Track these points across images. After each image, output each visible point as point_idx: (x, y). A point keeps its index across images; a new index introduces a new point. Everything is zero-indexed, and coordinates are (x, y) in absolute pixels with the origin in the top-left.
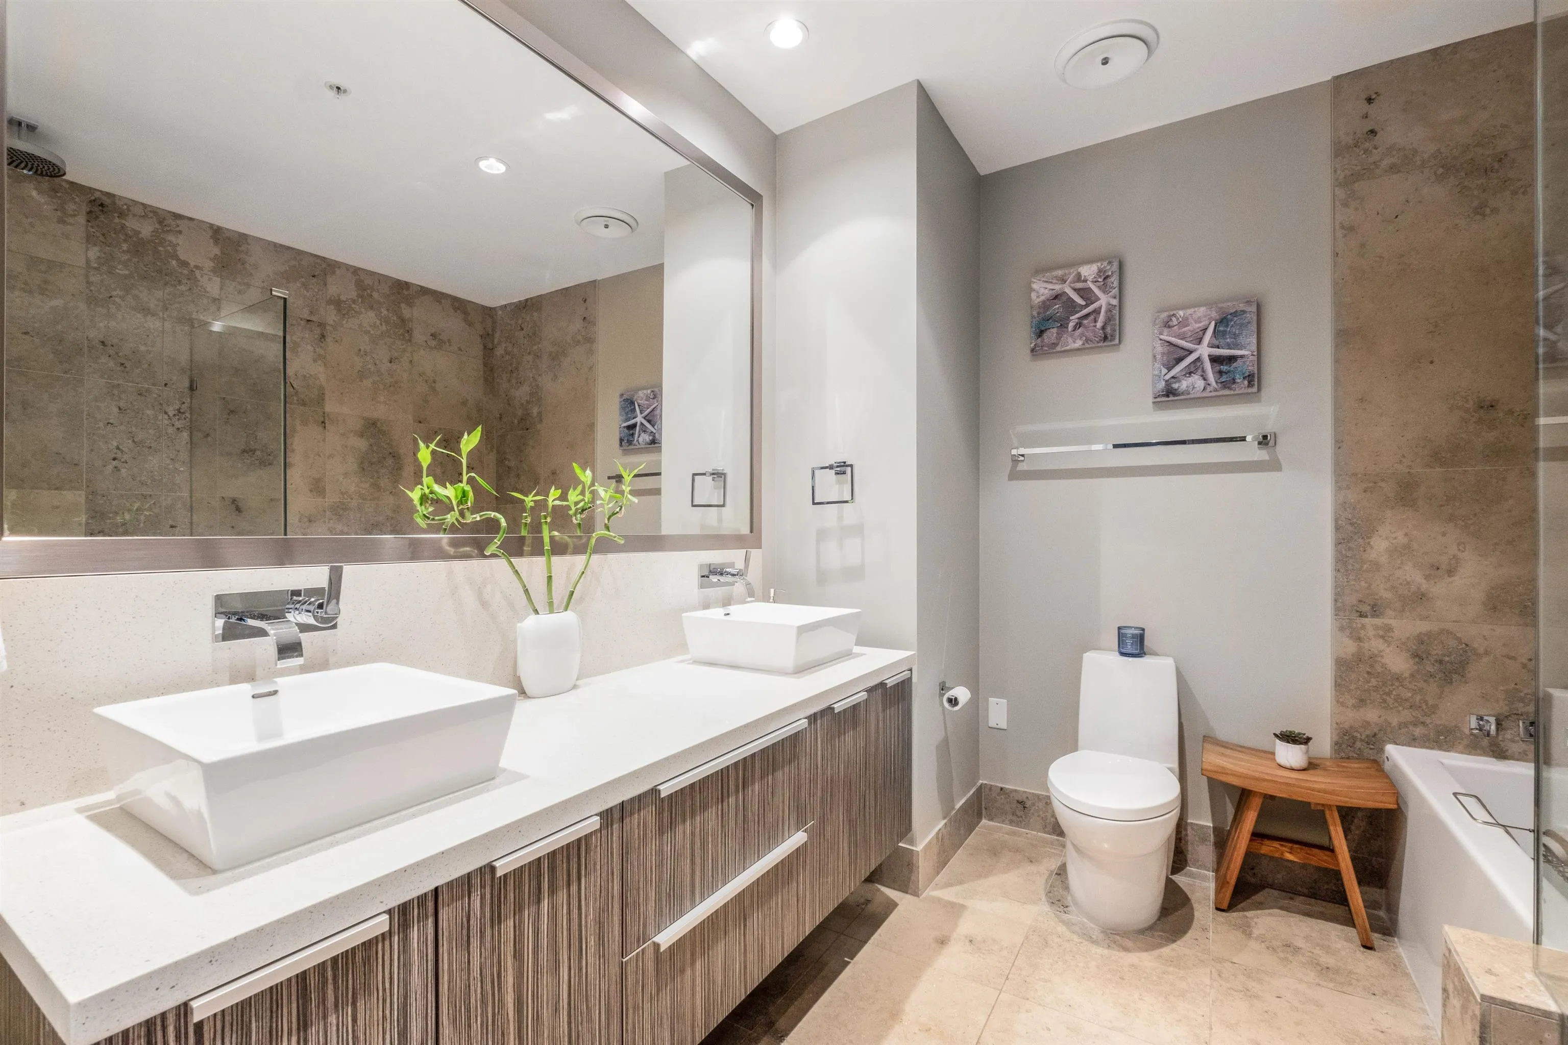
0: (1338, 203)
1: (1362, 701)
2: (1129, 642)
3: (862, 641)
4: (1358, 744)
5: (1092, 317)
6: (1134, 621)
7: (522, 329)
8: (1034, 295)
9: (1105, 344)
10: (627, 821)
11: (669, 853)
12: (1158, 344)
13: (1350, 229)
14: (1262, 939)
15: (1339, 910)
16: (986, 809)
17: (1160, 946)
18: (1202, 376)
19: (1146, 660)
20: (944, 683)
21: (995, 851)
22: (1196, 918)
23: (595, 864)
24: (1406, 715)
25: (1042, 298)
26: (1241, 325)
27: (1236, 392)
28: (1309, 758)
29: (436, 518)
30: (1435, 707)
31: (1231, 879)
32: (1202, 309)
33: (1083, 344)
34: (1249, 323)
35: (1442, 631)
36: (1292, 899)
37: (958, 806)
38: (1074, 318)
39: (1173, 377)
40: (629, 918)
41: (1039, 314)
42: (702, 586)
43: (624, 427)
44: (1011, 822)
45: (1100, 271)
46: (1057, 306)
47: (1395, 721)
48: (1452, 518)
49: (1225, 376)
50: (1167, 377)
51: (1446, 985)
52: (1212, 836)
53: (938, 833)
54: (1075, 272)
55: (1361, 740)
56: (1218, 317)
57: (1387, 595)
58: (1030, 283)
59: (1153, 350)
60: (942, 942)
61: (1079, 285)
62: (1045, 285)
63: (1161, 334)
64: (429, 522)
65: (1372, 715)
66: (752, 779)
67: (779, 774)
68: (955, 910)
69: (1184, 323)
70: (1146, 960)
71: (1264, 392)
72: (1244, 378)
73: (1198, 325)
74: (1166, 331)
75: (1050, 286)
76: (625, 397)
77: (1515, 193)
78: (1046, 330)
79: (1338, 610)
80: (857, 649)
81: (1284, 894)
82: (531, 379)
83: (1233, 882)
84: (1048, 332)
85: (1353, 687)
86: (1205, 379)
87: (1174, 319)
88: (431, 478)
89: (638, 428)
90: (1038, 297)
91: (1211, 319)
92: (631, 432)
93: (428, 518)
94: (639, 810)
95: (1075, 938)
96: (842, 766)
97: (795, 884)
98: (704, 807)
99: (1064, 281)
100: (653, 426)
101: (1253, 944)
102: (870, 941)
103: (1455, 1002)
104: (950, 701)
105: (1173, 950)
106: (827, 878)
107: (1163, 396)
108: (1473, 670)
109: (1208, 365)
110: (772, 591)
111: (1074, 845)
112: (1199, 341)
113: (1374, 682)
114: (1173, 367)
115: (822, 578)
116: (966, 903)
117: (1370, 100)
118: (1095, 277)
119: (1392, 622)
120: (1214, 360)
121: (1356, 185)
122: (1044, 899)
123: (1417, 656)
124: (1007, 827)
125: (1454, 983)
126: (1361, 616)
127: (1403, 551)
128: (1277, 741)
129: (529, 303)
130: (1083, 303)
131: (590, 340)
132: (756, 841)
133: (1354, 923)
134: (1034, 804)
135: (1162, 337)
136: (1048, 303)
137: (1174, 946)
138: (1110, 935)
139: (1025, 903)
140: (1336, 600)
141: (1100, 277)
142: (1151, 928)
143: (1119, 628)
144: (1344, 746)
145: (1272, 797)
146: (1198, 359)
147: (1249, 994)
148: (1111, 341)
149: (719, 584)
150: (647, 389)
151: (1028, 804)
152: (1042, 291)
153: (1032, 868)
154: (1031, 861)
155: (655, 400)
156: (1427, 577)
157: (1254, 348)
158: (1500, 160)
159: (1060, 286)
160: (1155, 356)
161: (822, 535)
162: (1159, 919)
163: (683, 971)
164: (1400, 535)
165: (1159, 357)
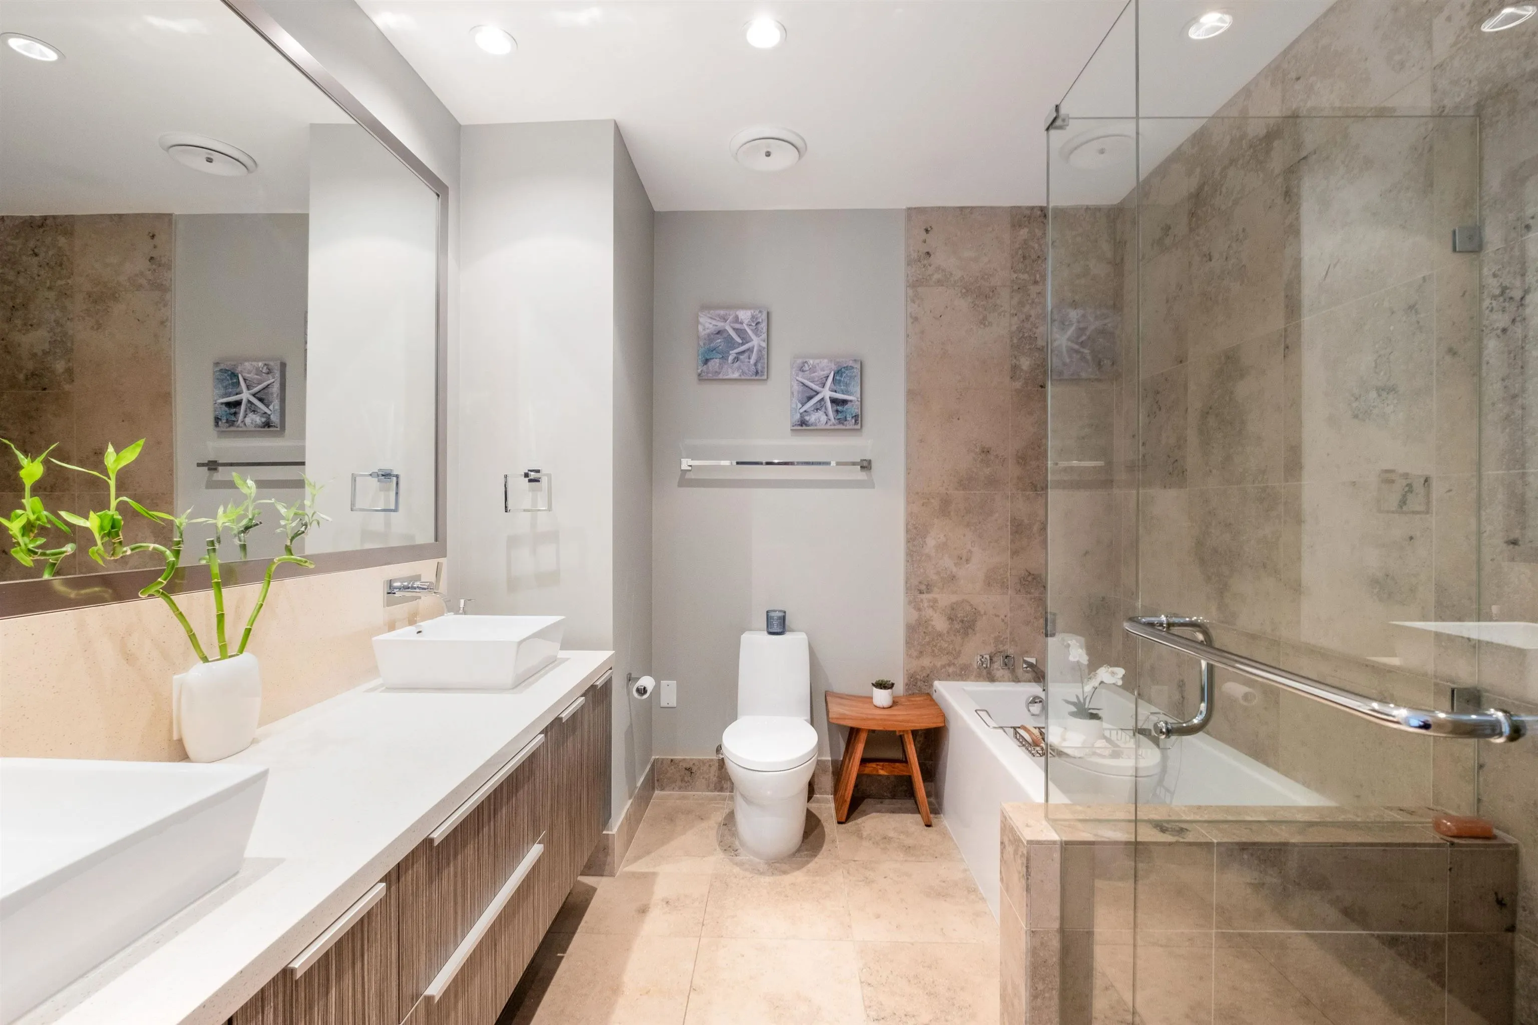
0: (908, 299)
1: (921, 652)
2: (775, 623)
3: (567, 645)
4: (919, 683)
5: (746, 354)
6: (778, 605)
7: (36, 255)
8: (700, 328)
9: (757, 378)
10: (402, 879)
11: (437, 901)
12: (795, 384)
13: (916, 319)
14: (869, 838)
15: (909, 803)
16: (658, 780)
17: (808, 862)
18: (825, 413)
19: (787, 637)
20: (630, 674)
21: (671, 818)
22: (826, 833)
23: (376, 934)
24: (944, 660)
25: (708, 331)
26: (851, 377)
27: (847, 428)
28: (893, 697)
29: (48, 552)
30: (960, 652)
31: (847, 798)
32: (826, 361)
33: (740, 376)
34: (855, 376)
35: (963, 601)
36: (882, 803)
37: (639, 784)
38: (733, 353)
39: (805, 411)
40: (404, 979)
41: (704, 344)
42: (389, 604)
43: (222, 404)
44: (680, 788)
45: (753, 317)
46: (719, 340)
47: (939, 664)
48: (968, 525)
49: (840, 415)
50: (802, 411)
51: (1003, 840)
52: (831, 768)
53: (627, 813)
54: (734, 315)
55: (921, 680)
56: (836, 369)
57: (935, 577)
58: (697, 316)
59: (791, 388)
60: (643, 910)
61: (737, 326)
62: (710, 321)
63: (797, 375)
64: (36, 557)
65: (926, 662)
66: (501, 806)
67: (521, 792)
68: (648, 879)
69: (813, 369)
70: (799, 877)
71: (864, 429)
72: (852, 417)
73: (822, 373)
74: (801, 374)
75: (714, 322)
76: (222, 366)
77: (1000, 314)
78: (711, 359)
79: (908, 589)
80: (562, 654)
81: (877, 800)
82: (54, 324)
83: (849, 800)
84: (712, 361)
85: (916, 643)
86: (827, 415)
87: (806, 365)
88: (36, 499)
89: (243, 407)
90: (704, 330)
91: (831, 370)
92: (233, 410)
93: (36, 553)
94: (413, 864)
95: (748, 875)
96: (565, 772)
97: (532, 897)
98: (464, 845)
99: (725, 320)
100: (267, 406)
101: (865, 843)
102: (578, 931)
103: (1010, 849)
104: (638, 690)
105: (817, 863)
106: (554, 882)
107: (799, 425)
108: (979, 625)
109: (829, 404)
110: (462, 601)
111: (742, 795)
112: (823, 386)
113: (927, 639)
114: (806, 403)
115: (513, 584)
116: (657, 869)
117: (927, 231)
118: (749, 322)
119: (937, 596)
120: (834, 401)
121: (919, 288)
122: (718, 849)
123: (951, 619)
124: (676, 793)
125: (1008, 837)
126: (920, 593)
127: (942, 547)
128: (874, 688)
129: (48, 222)
130: (740, 341)
131: (161, 288)
132: (504, 865)
133: (919, 811)
134: (699, 768)
135: (797, 378)
136: (712, 336)
137: (816, 859)
138: (772, 865)
139: (704, 857)
140: (906, 583)
141: (753, 321)
142: (799, 850)
143: (767, 612)
144: (911, 686)
145: (874, 731)
146: (822, 399)
147: (868, 882)
148: (761, 376)
149: (404, 600)
150: (257, 360)
151: (694, 769)
152: (707, 325)
153: (704, 824)
154: (702, 819)
155: (270, 376)
156: (956, 564)
157: (859, 395)
158: (993, 291)
159: (722, 324)
160: (792, 393)
161: (513, 542)
162: (803, 841)
163: (448, 1016)
164: (942, 536)
165: (796, 394)
